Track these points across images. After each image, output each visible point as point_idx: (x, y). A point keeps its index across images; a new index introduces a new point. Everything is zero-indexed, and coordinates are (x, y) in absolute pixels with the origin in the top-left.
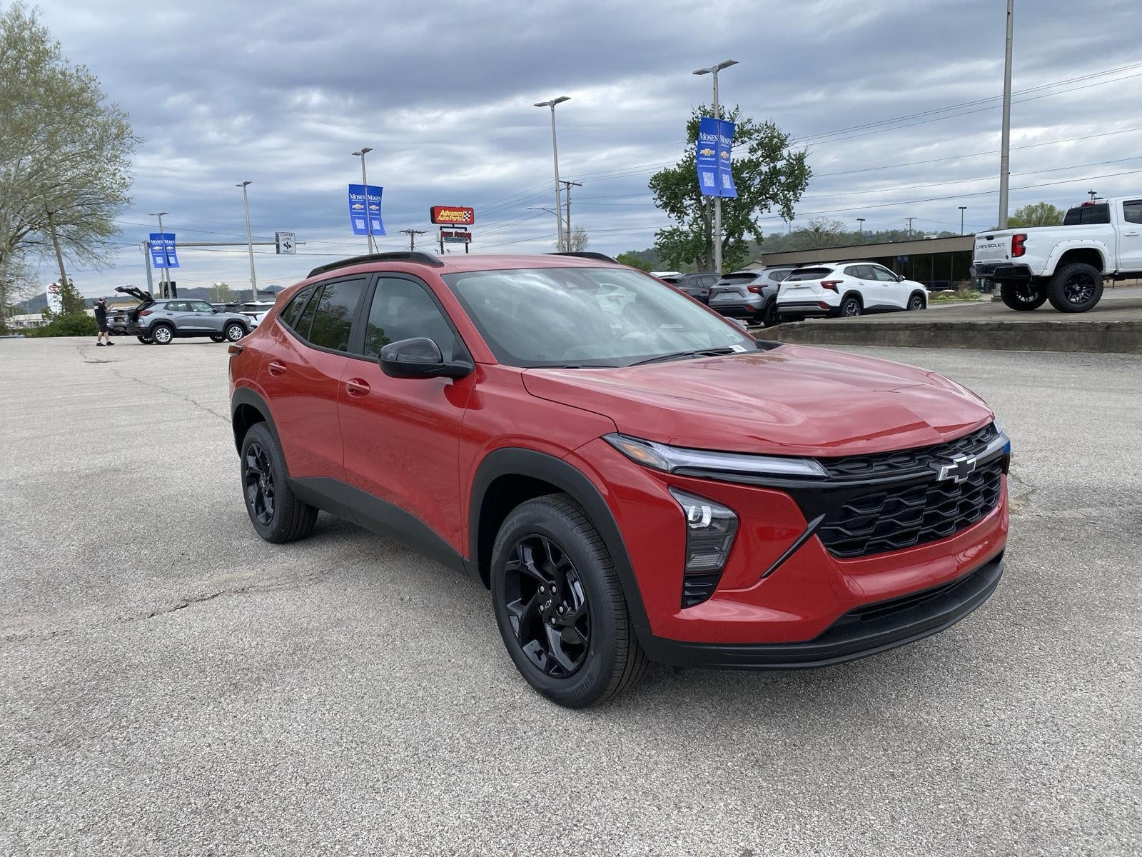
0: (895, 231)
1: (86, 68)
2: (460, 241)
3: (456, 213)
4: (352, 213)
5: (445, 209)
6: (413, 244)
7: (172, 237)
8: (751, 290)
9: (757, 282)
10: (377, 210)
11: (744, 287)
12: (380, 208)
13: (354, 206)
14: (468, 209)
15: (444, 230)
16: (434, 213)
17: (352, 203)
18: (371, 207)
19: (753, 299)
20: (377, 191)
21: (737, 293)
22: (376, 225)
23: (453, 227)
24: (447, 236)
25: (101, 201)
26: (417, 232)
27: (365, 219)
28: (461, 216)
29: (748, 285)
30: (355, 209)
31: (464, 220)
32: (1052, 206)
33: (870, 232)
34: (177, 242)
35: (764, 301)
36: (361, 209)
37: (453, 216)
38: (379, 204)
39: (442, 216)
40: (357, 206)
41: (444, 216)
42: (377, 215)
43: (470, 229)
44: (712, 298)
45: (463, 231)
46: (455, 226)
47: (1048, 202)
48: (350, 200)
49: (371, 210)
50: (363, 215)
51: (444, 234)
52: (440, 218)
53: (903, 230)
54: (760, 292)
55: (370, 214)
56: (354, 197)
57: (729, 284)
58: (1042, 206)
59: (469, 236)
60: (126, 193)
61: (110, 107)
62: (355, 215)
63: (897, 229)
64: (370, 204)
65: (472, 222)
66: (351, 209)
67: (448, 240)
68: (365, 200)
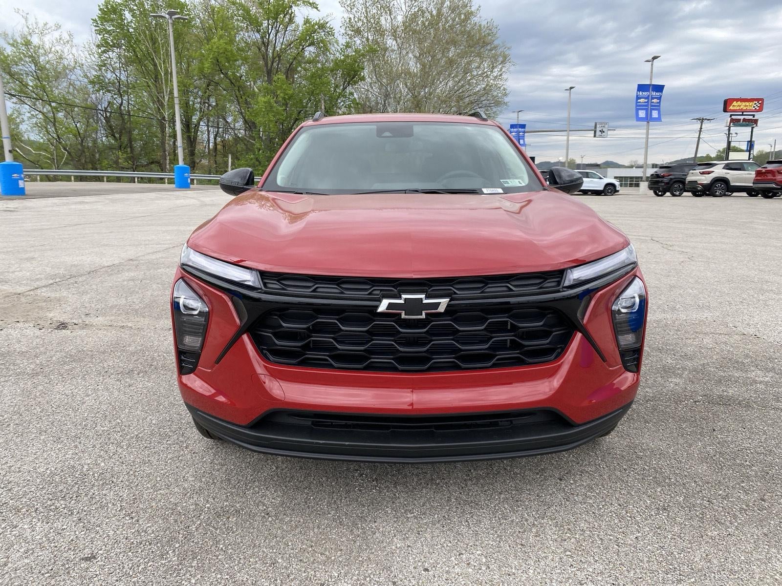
1: (493, 21)
2: (747, 125)
3: (747, 104)
4: (637, 106)
5: (737, 100)
6: (701, 128)
7: (523, 126)
10: (657, 103)
12: (660, 102)
13: (639, 101)
14: (758, 100)
15: (733, 117)
16: (727, 104)
17: (638, 98)
18: (653, 101)
20: (660, 88)
22: (655, 114)
23: (742, 115)
24: (735, 122)
25: (492, 105)
26: (706, 119)
27: (647, 110)
28: (751, 106)
30: (640, 102)
31: (754, 109)
34: (526, 130)
36: (645, 102)
37: (743, 106)
38: (660, 98)
39: (734, 106)
40: (642, 100)
41: (735, 106)
42: (657, 107)
43: (758, 116)
45: (751, 117)
46: (744, 113)
48: (637, 96)
49: (653, 102)
50: (645, 107)
51: (732, 121)
52: (731, 108)
55: (652, 106)
56: (641, 94)
59: (756, 121)
60: (506, 99)
61: (501, 44)
62: (638, 107)
64: (653, 98)
65: (760, 109)
66: (637, 102)
67: (735, 125)
68: (649, 96)
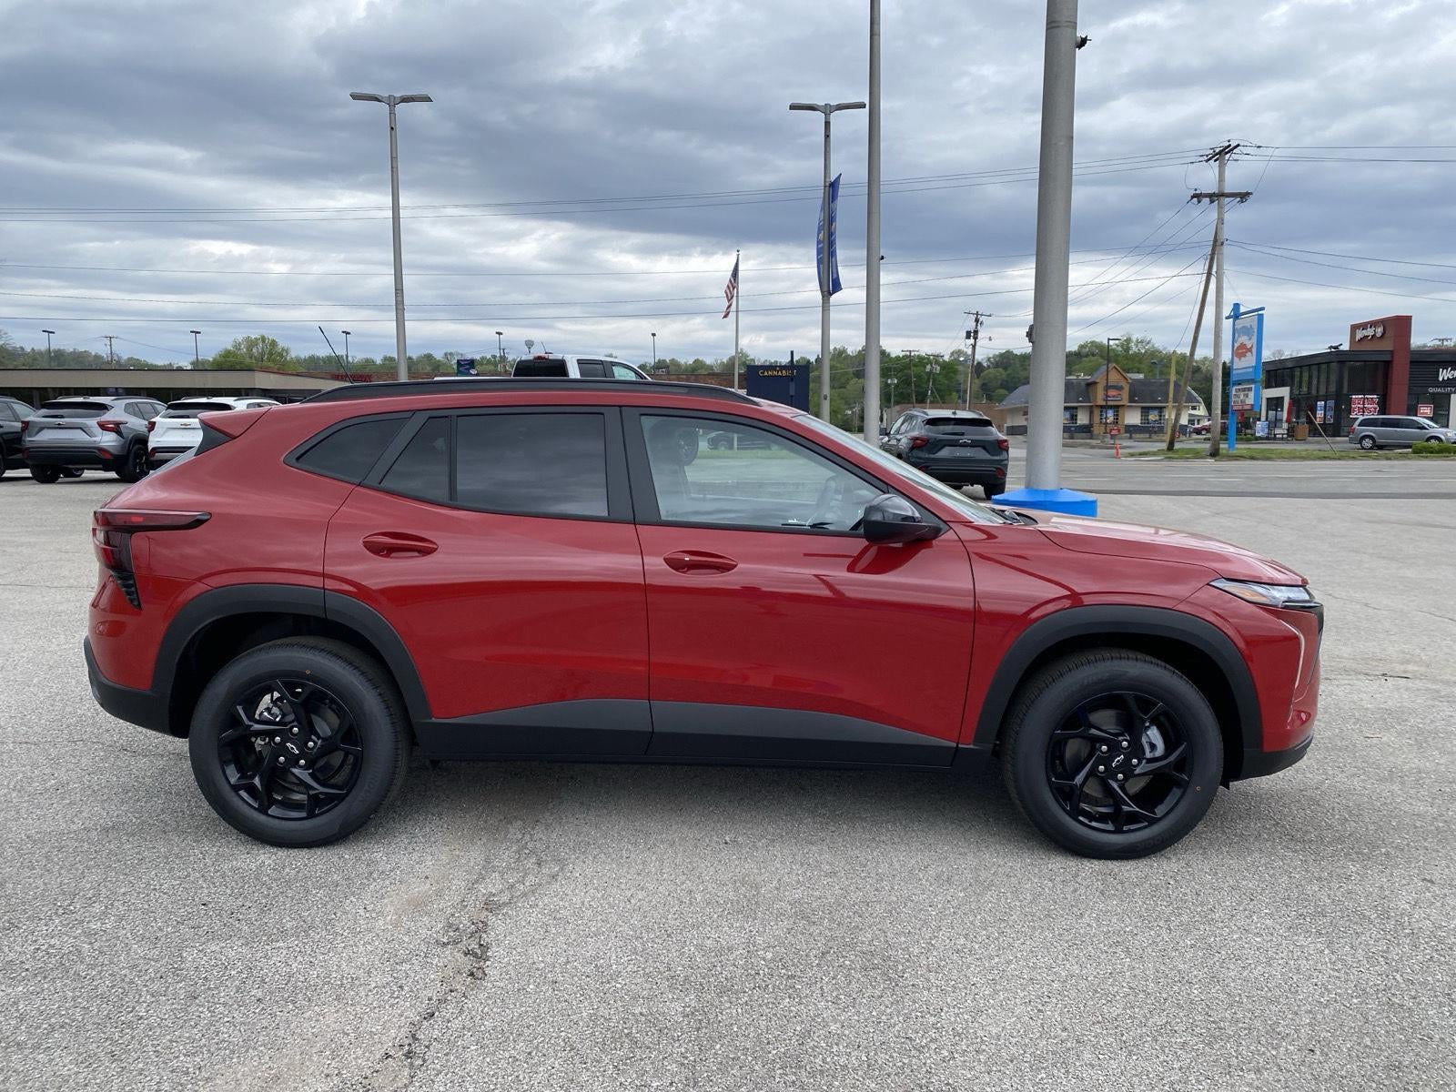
0: (59, 350)
8: (103, 426)
9: (108, 417)
11: (92, 423)
19: (108, 440)
21: (80, 431)
29: (98, 419)
32: (273, 341)
33: (22, 348)
35: (125, 443)
44: (30, 436)
47: (270, 335)
53: (71, 350)
54: (119, 432)
57: (62, 417)
58: (263, 339)
63: (62, 348)
